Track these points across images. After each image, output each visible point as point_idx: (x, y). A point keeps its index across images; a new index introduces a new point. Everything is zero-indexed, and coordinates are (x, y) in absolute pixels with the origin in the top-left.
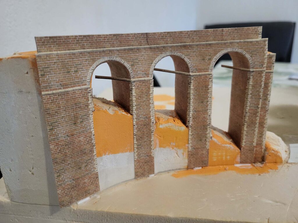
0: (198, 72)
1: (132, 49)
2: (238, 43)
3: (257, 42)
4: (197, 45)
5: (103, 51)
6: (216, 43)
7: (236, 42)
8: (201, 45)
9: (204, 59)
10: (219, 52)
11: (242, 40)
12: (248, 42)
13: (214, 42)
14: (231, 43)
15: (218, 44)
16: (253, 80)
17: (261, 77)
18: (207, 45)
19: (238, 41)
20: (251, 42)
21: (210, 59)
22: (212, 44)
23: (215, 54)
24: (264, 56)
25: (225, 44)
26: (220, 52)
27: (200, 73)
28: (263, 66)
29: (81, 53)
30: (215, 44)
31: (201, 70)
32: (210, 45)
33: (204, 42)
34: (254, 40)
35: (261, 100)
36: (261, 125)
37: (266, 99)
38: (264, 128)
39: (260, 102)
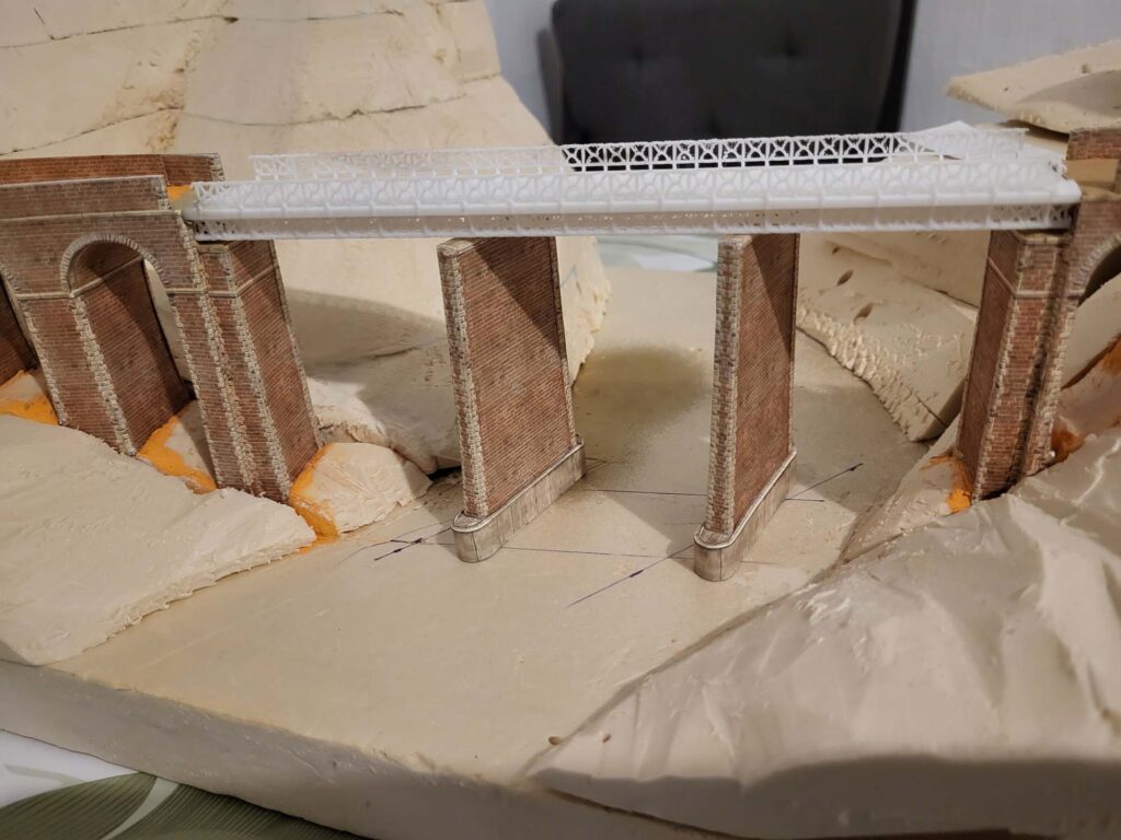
0: (35, 292)
2: (111, 220)
3: (156, 217)
4: (8, 226)
6: (56, 219)
7: (105, 218)
8: (16, 224)
9: (38, 260)
10: (71, 241)
11: (118, 213)
13: (47, 217)
14: (94, 220)
15: (62, 222)
16: (182, 316)
17: (199, 309)
18: (32, 224)
19: (111, 213)
20: (143, 218)
21: (55, 260)
22: (48, 222)
23: (63, 248)
24: (185, 255)
25: (79, 221)
26: (74, 243)
27: (43, 295)
28: (191, 282)
30: (54, 222)
31: (42, 286)
32: (41, 223)
33: (21, 216)
34: (147, 213)
35: (219, 369)
36: (254, 432)
37: (242, 366)
38: (265, 439)
39: (219, 375)
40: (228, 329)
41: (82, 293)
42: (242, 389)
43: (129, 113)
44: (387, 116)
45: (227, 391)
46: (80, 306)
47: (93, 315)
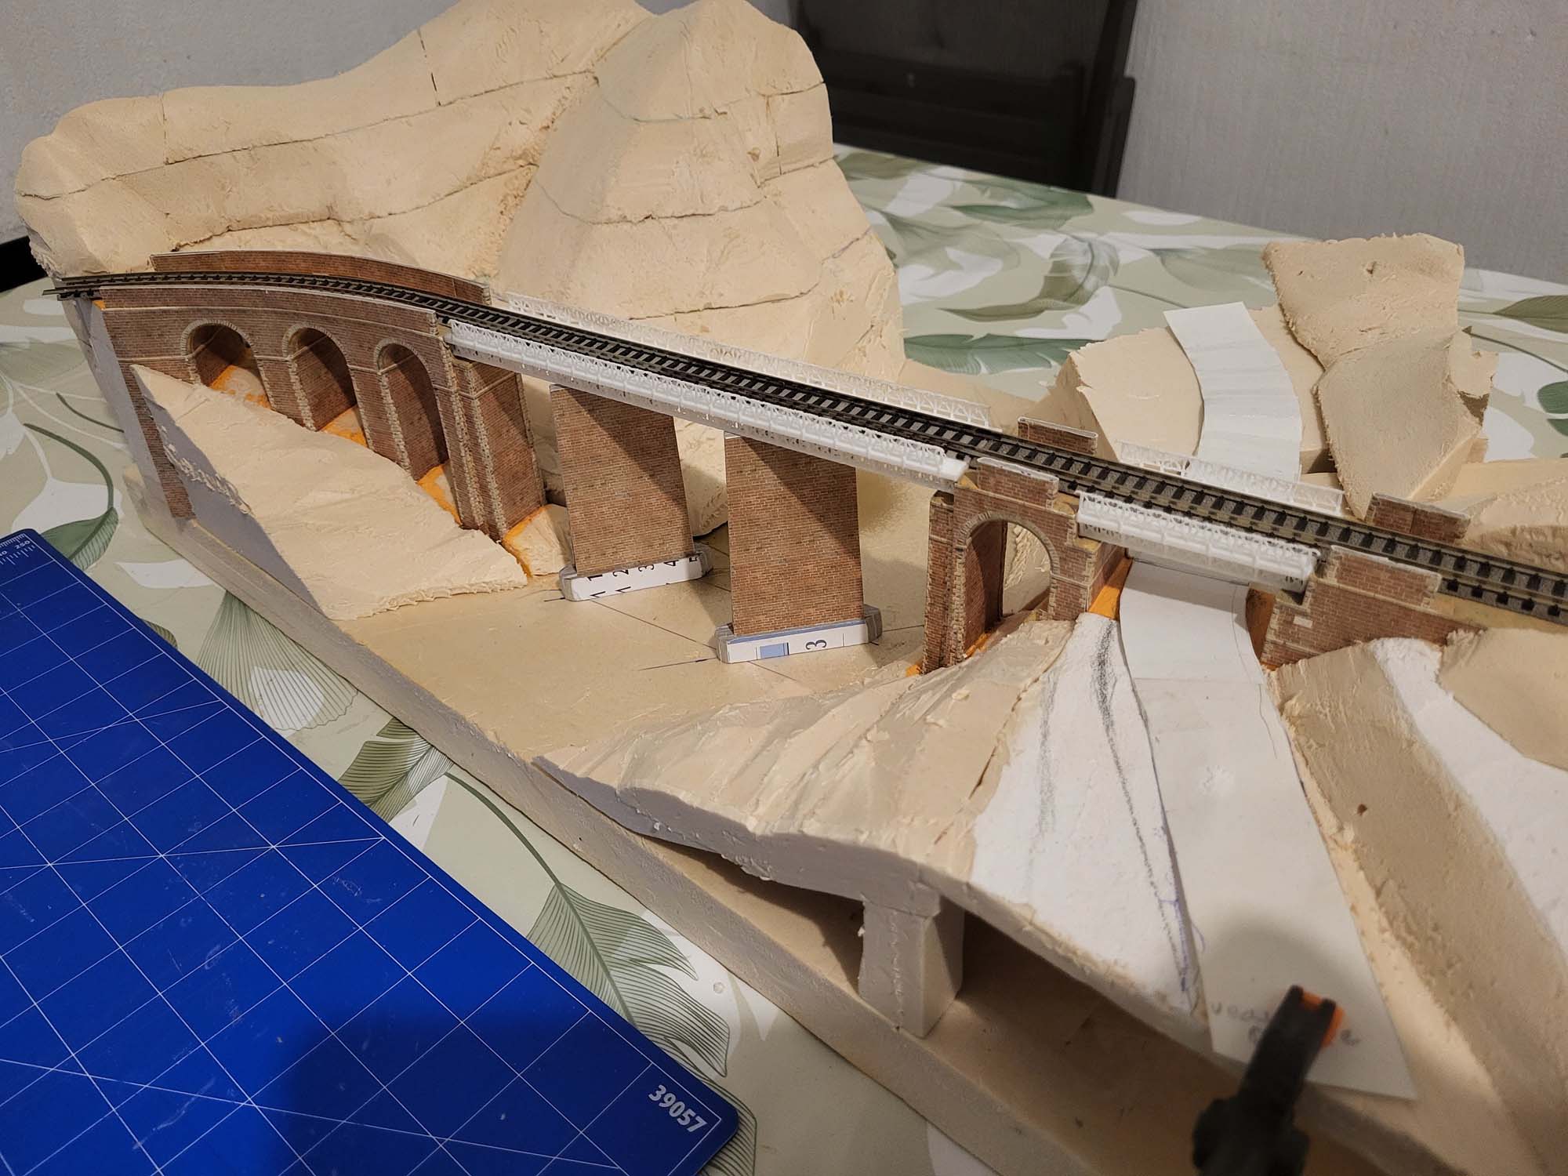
0: (358, 366)
1: (244, 311)
3: (428, 338)
4: (345, 321)
5: (199, 310)
6: (373, 324)
8: (350, 321)
9: (363, 346)
10: (382, 340)
12: (416, 335)
15: (376, 327)
16: (441, 404)
18: (359, 323)
20: (421, 336)
21: (371, 348)
22: (368, 325)
23: (377, 342)
25: (386, 329)
26: (384, 341)
27: (363, 369)
29: (164, 311)
30: (371, 326)
31: (364, 363)
32: (364, 324)
34: (424, 334)
35: (461, 444)
36: (484, 489)
37: (477, 445)
38: (490, 497)
39: (462, 448)
40: (469, 419)
41: (387, 372)
42: (478, 459)
43: (492, 172)
44: (676, 221)
45: (467, 458)
46: (385, 380)
47: (392, 386)
